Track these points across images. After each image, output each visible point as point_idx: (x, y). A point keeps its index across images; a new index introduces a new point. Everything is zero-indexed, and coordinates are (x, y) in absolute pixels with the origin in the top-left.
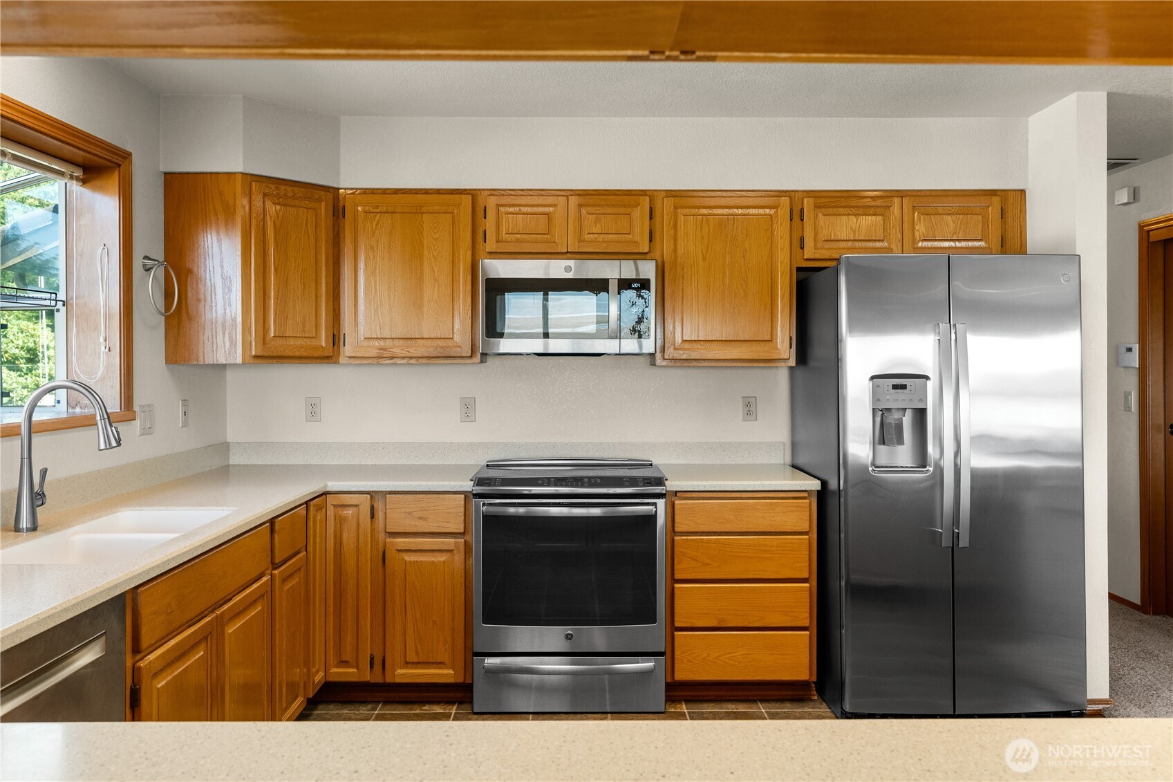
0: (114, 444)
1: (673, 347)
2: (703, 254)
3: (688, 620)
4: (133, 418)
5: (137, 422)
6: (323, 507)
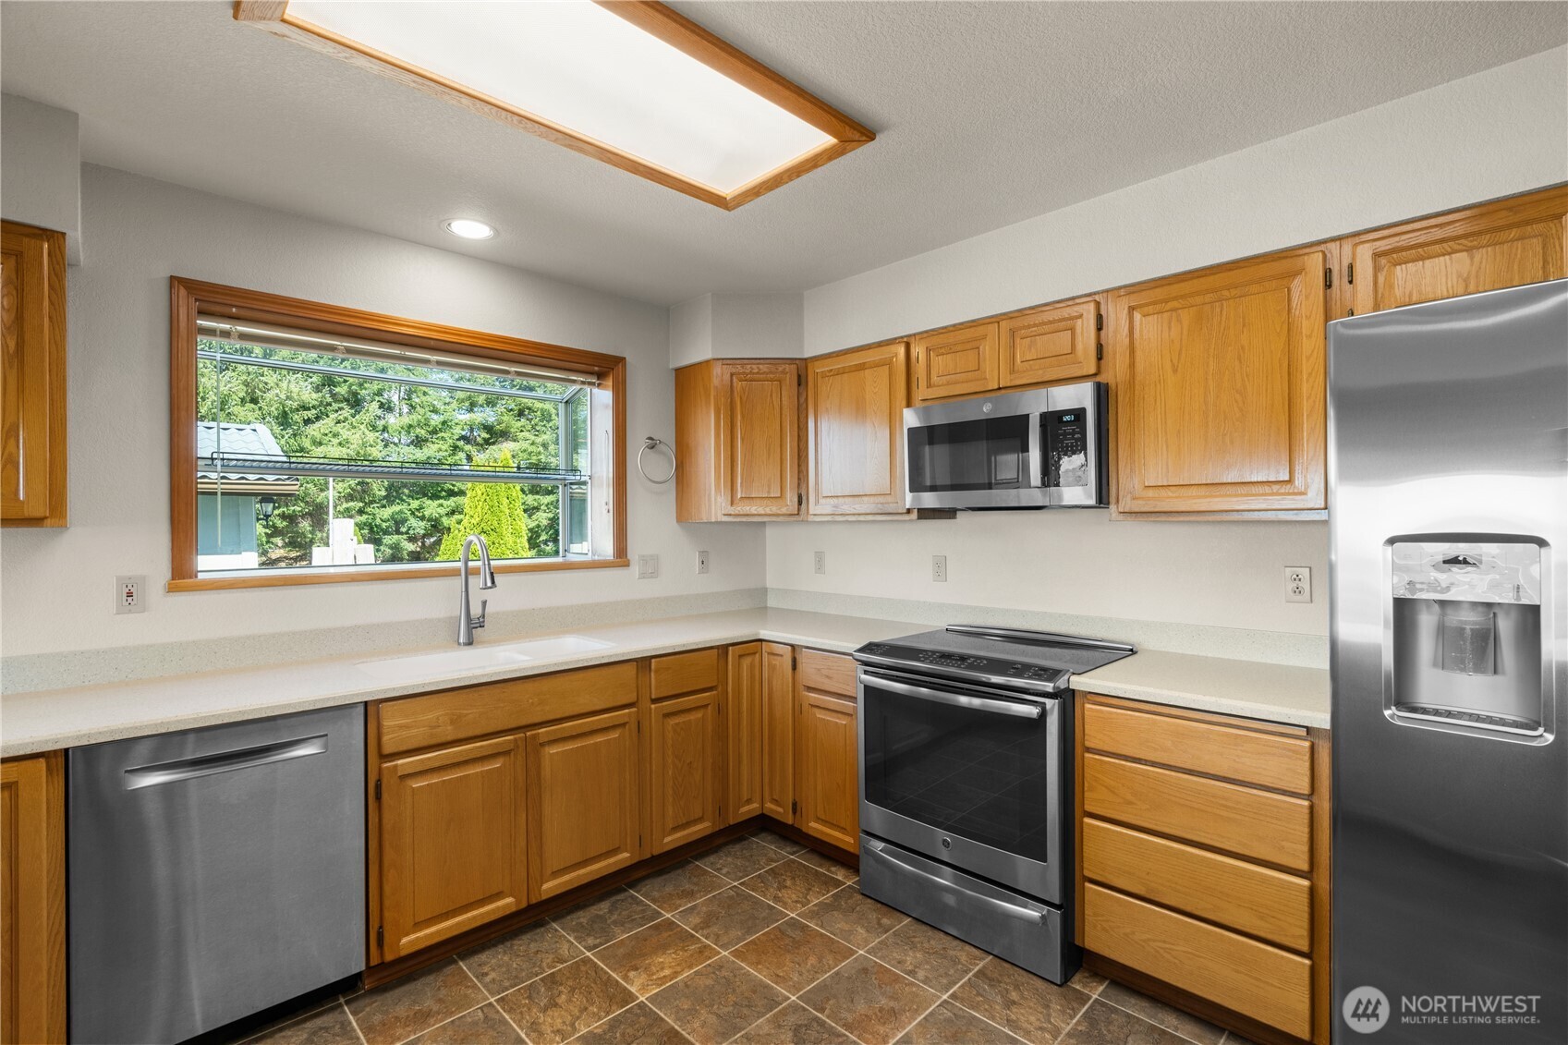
0: (489, 584)
1: (1129, 496)
2: (1173, 365)
3: (1101, 873)
4: (627, 565)
5: (635, 568)
6: (755, 653)
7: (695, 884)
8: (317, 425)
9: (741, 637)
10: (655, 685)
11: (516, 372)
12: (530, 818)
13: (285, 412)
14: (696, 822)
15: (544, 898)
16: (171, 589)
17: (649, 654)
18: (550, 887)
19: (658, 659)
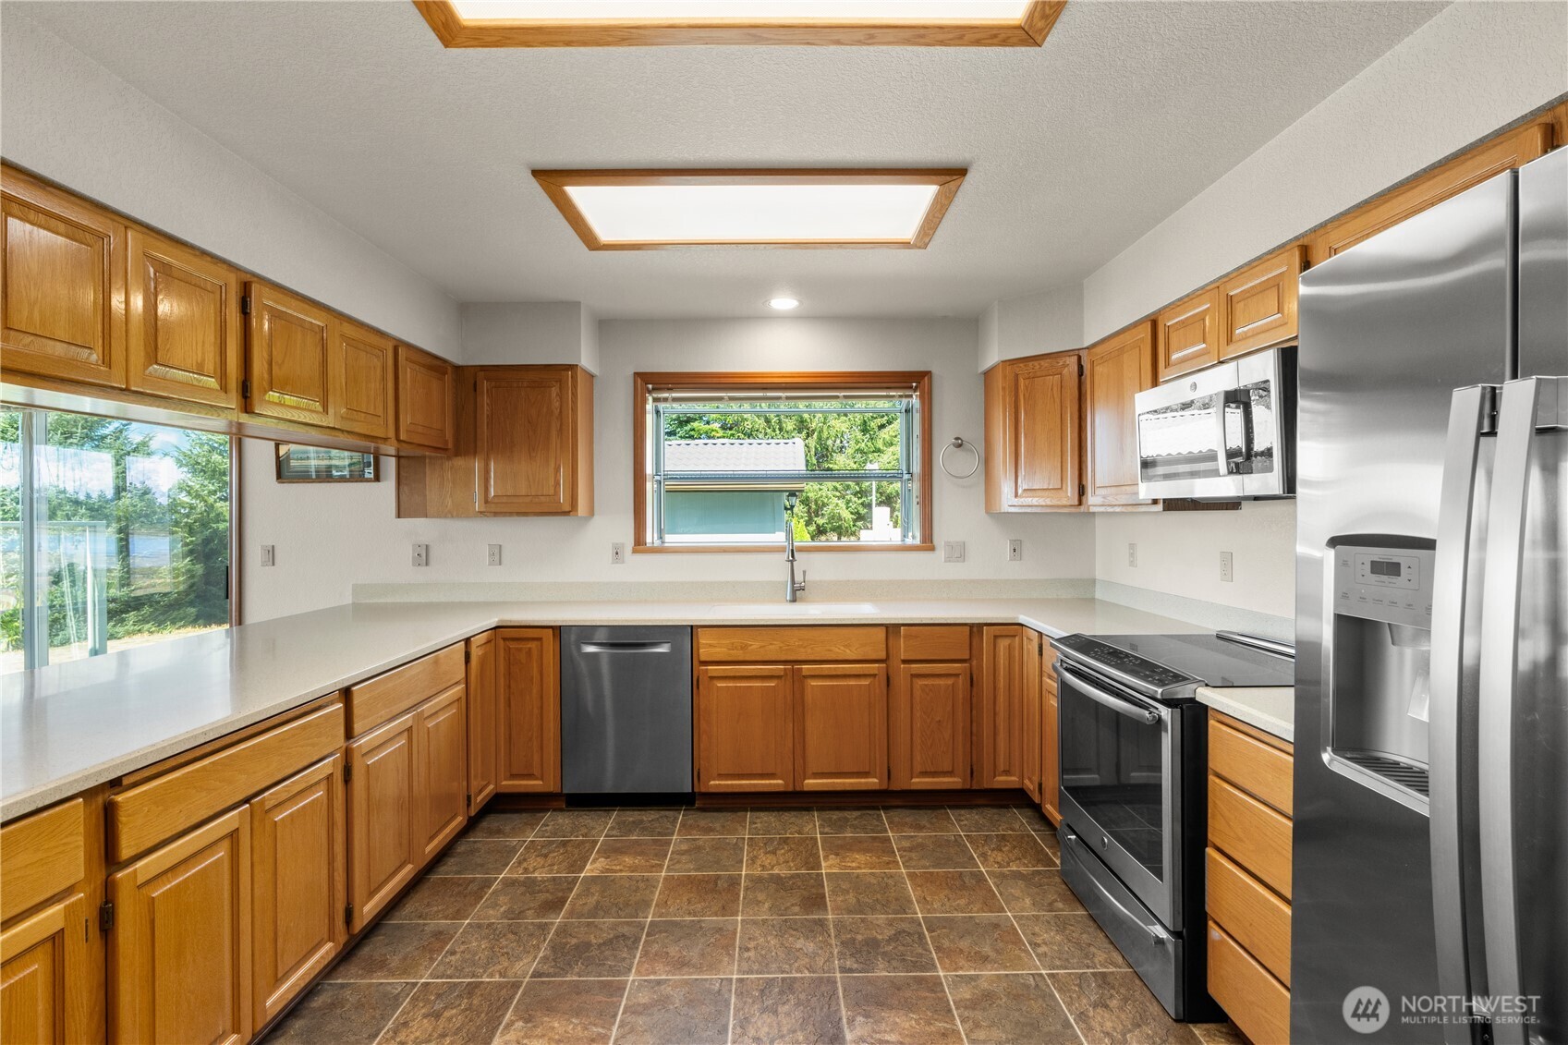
4: (932, 549)
5: (940, 553)
6: (1015, 636)
7: (931, 823)
8: (888, 428)
9: (997, 618)
10: (903, 649)
11: (844, 396)
12: (796, 729)
13: (865, 421)
14: (945, 774)
15: (805, 789)
16: (635, 551)
17: (901, 622)
18: (812, 783)
19: (906, 628)
